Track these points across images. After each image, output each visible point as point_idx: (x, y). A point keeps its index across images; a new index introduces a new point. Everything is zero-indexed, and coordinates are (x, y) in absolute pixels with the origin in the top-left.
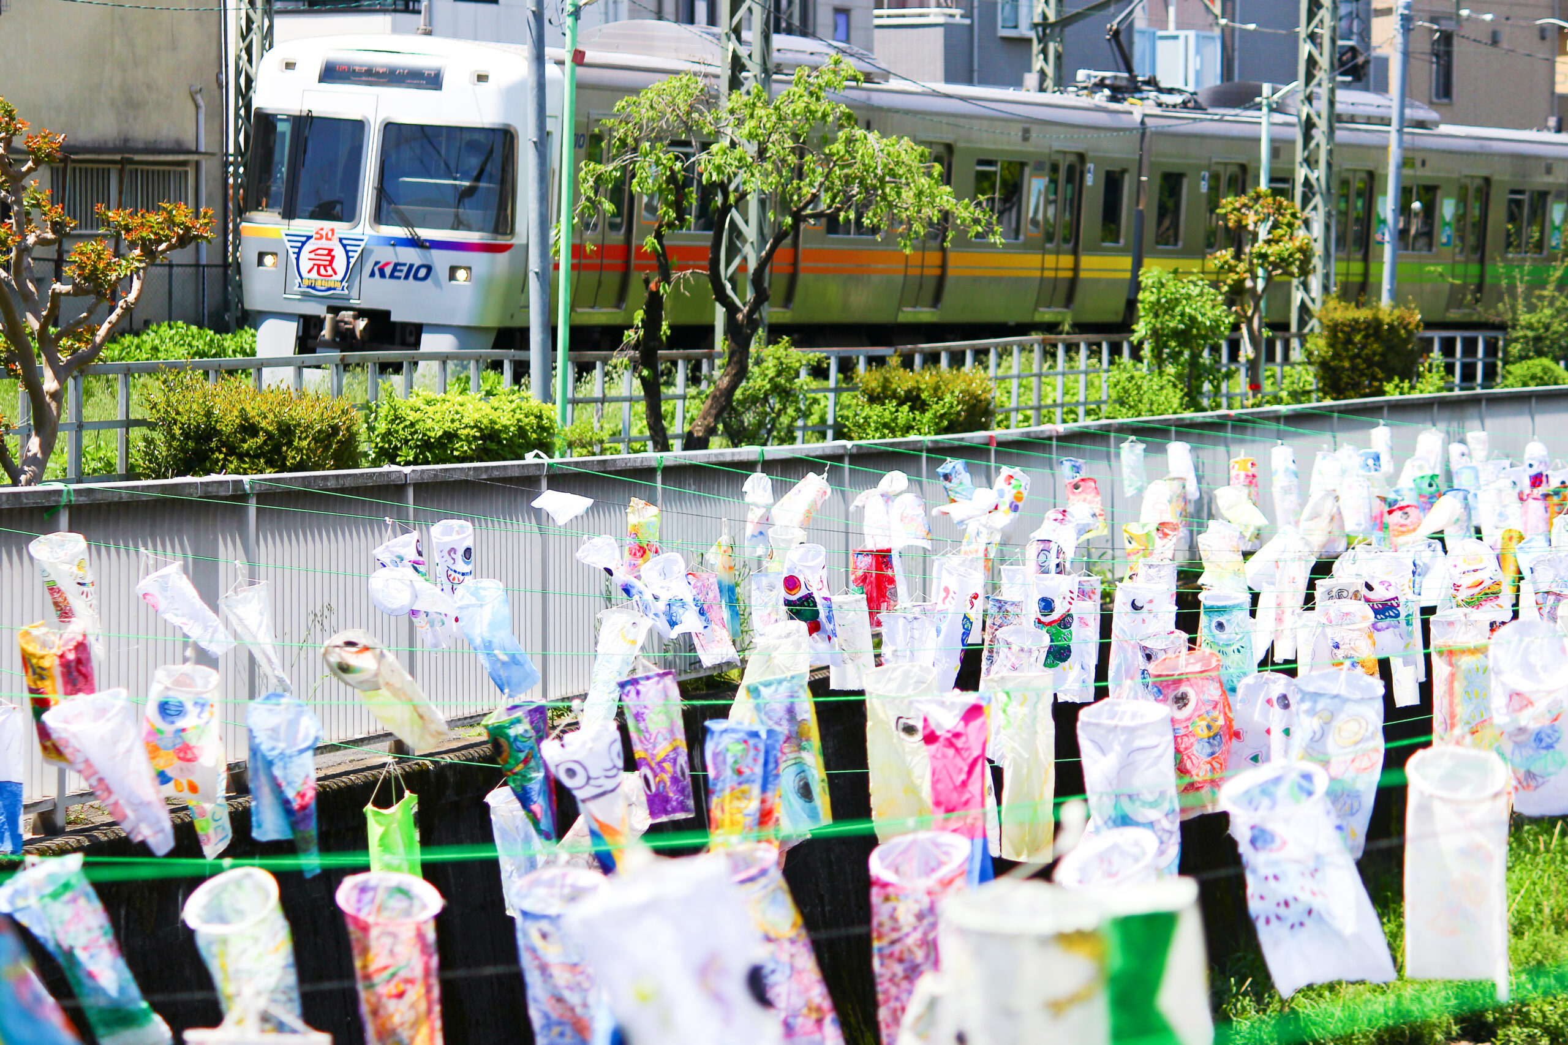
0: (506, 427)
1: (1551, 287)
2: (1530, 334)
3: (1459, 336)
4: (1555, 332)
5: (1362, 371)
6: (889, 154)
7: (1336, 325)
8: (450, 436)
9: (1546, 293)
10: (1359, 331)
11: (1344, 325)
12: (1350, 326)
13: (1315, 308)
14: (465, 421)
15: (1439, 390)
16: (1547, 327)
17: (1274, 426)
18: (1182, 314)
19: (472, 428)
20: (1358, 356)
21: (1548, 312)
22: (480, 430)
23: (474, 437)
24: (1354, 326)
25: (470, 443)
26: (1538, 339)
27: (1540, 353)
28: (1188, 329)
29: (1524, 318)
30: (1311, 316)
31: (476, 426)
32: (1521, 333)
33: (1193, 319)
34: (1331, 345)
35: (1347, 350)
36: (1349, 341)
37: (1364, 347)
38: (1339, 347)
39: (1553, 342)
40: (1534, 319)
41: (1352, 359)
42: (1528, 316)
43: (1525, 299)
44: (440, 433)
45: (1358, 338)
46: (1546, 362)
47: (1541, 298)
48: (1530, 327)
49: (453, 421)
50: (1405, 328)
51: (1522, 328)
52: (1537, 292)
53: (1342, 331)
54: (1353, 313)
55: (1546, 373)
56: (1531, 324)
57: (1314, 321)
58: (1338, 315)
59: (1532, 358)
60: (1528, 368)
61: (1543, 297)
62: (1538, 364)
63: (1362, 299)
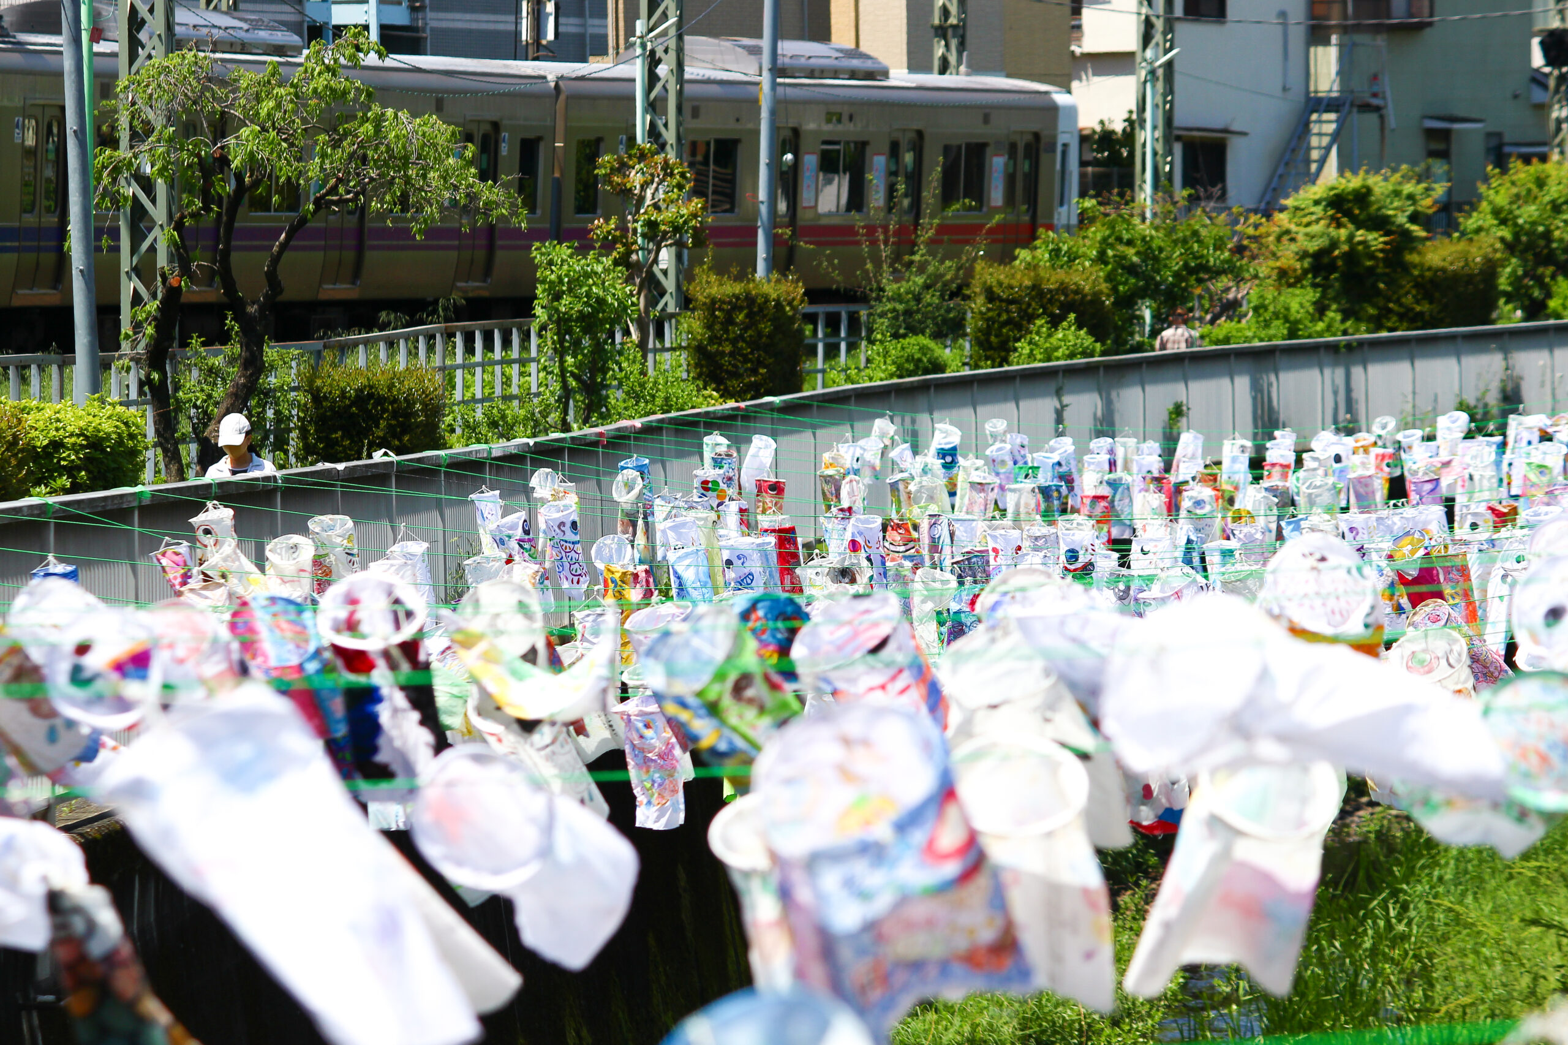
0: (108, 435)
1: (923, 250)
2: (900, 307)
3: (843, 310)
4: (929, 305)
5: (745, 356)
6: (424, 135)
7: (713, 301)
8: (57, 445)
9: (917, 258)
10: (741, 309)
11: (723, 302)
12: (730, 303)
13: (669, 283)
14: (69, 429)
15: (892, 376)
16: (918, 299)
18: (588, 295)
19: (78, 436)
20: (741, 337)
21: (920, 280)
22: (86, 438)
23: (81, 445)
24: (735, 304)
25: (77, 453)
26: (908, 313)
27: (913, 330)
28: (596, 311)
29: (891, 288)
30: (662, 293)
31: (82, 434)
32: (889, 306)
33: (601, 301)
34: (709, 327)
35: (727, 331)
36: (729, 321)
37: (748, 327)
38: (717, 327)
39: (927, 316)
40: (903, 287)
41: (734, 342)
42: (895, 286)
43: (891, 266)
44: (45, 442)
45: (740, 317)
46: (922, 339)
48: (898, 298)
49: (57, 430)
50: (790, 304)
51: (889, 300)
52: (905, 257)
53: (720, 309)
54: (732, 288)
55: (925, 354)
56: (900, 295)
57: (667, 297)
58: (715, 291)
59: (904, 336)
60: (903, 348)
61: (911, 262)
62: (914, 343)
63: (734, 270)
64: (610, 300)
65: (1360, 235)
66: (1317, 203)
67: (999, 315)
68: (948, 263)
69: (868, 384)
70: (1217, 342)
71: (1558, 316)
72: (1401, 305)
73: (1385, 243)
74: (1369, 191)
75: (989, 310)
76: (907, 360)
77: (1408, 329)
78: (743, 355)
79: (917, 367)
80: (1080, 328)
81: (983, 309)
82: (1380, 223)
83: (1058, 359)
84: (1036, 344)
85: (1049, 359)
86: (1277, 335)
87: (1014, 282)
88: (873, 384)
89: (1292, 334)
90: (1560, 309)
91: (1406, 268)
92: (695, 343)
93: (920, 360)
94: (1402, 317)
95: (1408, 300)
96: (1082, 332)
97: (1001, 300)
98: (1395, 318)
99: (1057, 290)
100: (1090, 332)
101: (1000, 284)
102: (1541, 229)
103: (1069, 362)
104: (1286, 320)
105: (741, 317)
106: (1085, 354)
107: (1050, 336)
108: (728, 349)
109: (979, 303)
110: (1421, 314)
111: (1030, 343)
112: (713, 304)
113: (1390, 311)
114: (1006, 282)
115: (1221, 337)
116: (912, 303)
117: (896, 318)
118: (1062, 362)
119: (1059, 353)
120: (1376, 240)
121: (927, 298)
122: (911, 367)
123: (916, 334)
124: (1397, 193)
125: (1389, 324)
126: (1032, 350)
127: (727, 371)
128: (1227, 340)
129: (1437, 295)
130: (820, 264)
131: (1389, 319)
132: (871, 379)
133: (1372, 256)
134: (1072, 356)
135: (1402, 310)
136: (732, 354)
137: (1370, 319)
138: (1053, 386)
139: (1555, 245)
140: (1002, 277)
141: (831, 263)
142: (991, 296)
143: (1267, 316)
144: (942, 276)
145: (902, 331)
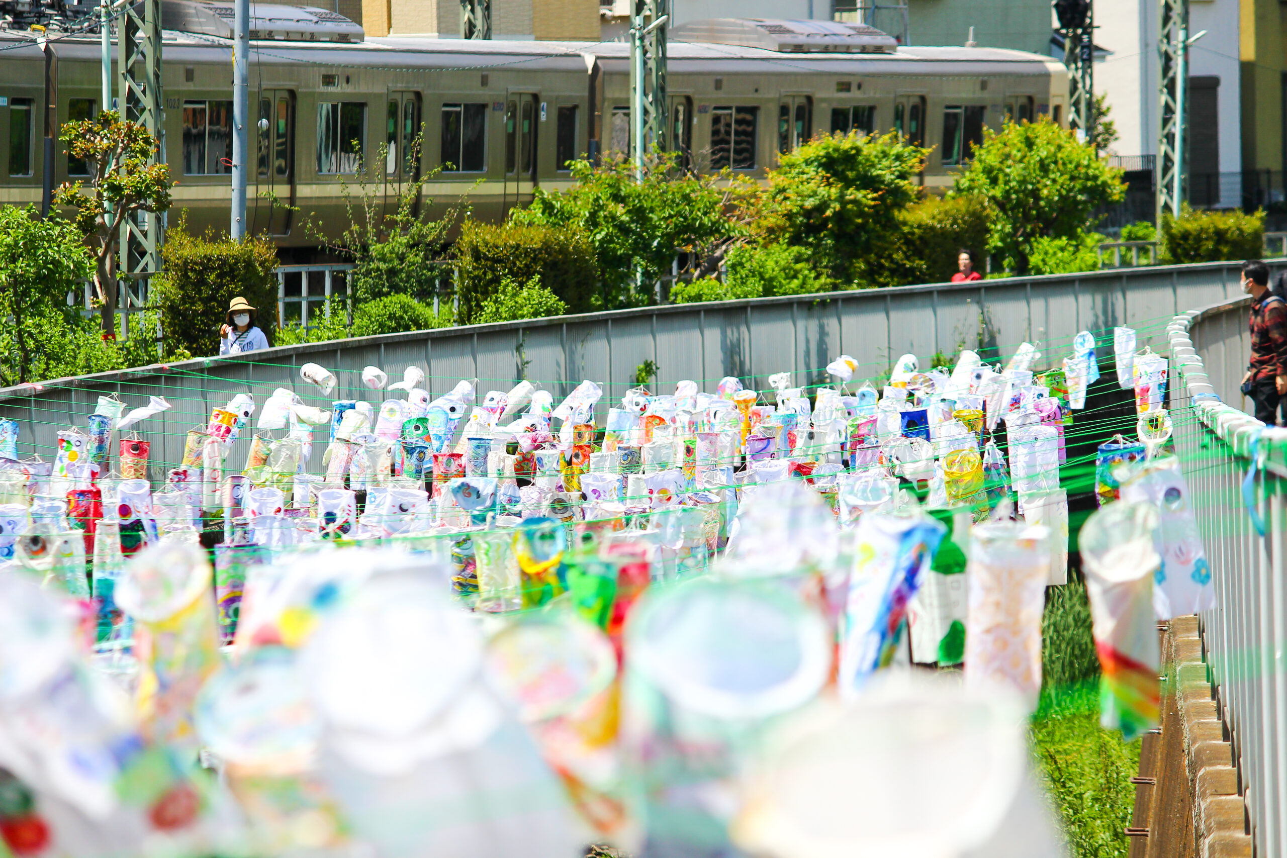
2: (383, 266)
3: (304, 270)
4: (413, 264)
7: (186, 263)
9: (399, 218)
10: (212, 270)
11: (196, 264)
12: (201, 264)
13: (149, 245)
16: (402, 258)
17: (198, 376)
21: (404, 241)
24: (206, 264)
26: (392, 272)
27: (396, 289)
28: (52, 273)
29: (375, 249)
30: (143, 254)
32: (373, 266)
34: (182, 287)
35: (199, 292)
36: (202, 282)
37: (220, 286)
38: (190, 287)
39: (409, 276)
40: (386, 248)
42: (379, 246)
43: (374, 226)
46: (403, 298)
47: (393, 224)
48: (382, 258)
50: (262, 264)
51: (373, 259)
52: (388, 217)
53: (192, 270)
54: (204, 249)
55: (406, 312)
56: (384, 255)
57: (147, 258)
58: (188, 252)
59: (387, 294)
60: (385, 307)
61: (396, 222)
62: (395, 302)
63: (209, 232)
64: (65, 261)
65: (852, 194)
66: (808, 163)
67: (485, 273)
68: (432, 224)
69: (316, 343)
70: (690, 299)
71: (1039, 272)
72: (892, 261)
73: (874, 199)
74: (859, 151)
75: (475, 268)
76: (390, 318)
77: (898, 284)
78: (215, 314)
79: (398, 324)
80: (544, 287)
81: (470, 268)
82: (869, 182)
83: (523, 316)
84: (502, 304)
85: (514, 317)
86: (753, 293)
87: (500, 242)
88: (321, 343)
89: (768, 290)
90: (1041, 264)
91: (894, 226)
92: (168, 303)
93: (401, 318)
94: (893, 272)
95: (898, 256)
96: (547, 292)
97: (487, 259)
98: (886, 273)
99: (540, 249)
100: (555, 292)
101: (486, 244)
102: (1030, 187)
103: (533, 319)
104: (762, 278)
105: (212, 277)
106: (548, 312)
107: (515, 295)
108: (200, 307)
109: (467, 261)
110: (912, 270)
111: (496, 302)
112: (185, 267)
113: (882, 266)
114: (492, 242)
115: (693, 294)
116: (396, 262)
117: (379, 277)
118: (526, 320)
119: (525, 311)
120: (866, 197)
121: (411, 257)
122: (393, 325)
123: (397, 292)
124: (885, 155)
125: (882, 280)
126: (497, 309)
127: (200, 330)
128: (699, 297)
129: (927, 251)
130: (306, 224)
131: (881, 275)
132: (319, 339)
133: (861, 214)
134: (536, 314)
135: (894, 266)
136: (203, 313)
137: (862, 275)
138: (513, 343)
139: (1042, 203)
140: (488, 237)
141: (315, 223)
142: (477, 255)
143: (743, 273)
144: (425, 237)
145: (385, 290)
